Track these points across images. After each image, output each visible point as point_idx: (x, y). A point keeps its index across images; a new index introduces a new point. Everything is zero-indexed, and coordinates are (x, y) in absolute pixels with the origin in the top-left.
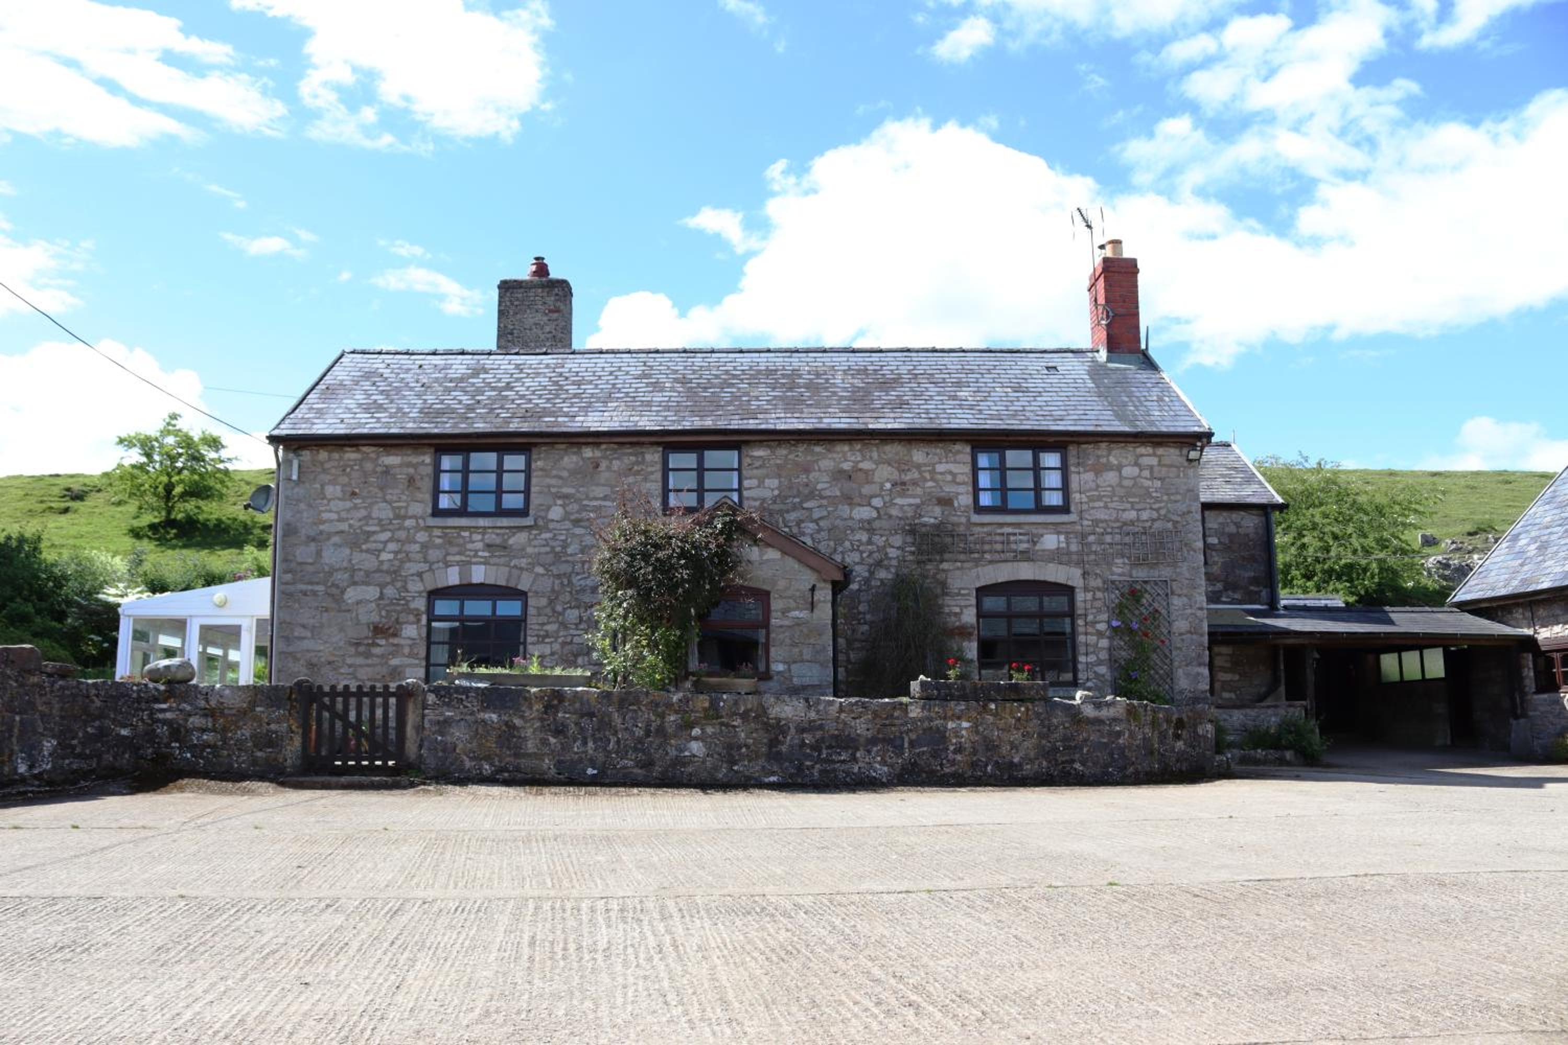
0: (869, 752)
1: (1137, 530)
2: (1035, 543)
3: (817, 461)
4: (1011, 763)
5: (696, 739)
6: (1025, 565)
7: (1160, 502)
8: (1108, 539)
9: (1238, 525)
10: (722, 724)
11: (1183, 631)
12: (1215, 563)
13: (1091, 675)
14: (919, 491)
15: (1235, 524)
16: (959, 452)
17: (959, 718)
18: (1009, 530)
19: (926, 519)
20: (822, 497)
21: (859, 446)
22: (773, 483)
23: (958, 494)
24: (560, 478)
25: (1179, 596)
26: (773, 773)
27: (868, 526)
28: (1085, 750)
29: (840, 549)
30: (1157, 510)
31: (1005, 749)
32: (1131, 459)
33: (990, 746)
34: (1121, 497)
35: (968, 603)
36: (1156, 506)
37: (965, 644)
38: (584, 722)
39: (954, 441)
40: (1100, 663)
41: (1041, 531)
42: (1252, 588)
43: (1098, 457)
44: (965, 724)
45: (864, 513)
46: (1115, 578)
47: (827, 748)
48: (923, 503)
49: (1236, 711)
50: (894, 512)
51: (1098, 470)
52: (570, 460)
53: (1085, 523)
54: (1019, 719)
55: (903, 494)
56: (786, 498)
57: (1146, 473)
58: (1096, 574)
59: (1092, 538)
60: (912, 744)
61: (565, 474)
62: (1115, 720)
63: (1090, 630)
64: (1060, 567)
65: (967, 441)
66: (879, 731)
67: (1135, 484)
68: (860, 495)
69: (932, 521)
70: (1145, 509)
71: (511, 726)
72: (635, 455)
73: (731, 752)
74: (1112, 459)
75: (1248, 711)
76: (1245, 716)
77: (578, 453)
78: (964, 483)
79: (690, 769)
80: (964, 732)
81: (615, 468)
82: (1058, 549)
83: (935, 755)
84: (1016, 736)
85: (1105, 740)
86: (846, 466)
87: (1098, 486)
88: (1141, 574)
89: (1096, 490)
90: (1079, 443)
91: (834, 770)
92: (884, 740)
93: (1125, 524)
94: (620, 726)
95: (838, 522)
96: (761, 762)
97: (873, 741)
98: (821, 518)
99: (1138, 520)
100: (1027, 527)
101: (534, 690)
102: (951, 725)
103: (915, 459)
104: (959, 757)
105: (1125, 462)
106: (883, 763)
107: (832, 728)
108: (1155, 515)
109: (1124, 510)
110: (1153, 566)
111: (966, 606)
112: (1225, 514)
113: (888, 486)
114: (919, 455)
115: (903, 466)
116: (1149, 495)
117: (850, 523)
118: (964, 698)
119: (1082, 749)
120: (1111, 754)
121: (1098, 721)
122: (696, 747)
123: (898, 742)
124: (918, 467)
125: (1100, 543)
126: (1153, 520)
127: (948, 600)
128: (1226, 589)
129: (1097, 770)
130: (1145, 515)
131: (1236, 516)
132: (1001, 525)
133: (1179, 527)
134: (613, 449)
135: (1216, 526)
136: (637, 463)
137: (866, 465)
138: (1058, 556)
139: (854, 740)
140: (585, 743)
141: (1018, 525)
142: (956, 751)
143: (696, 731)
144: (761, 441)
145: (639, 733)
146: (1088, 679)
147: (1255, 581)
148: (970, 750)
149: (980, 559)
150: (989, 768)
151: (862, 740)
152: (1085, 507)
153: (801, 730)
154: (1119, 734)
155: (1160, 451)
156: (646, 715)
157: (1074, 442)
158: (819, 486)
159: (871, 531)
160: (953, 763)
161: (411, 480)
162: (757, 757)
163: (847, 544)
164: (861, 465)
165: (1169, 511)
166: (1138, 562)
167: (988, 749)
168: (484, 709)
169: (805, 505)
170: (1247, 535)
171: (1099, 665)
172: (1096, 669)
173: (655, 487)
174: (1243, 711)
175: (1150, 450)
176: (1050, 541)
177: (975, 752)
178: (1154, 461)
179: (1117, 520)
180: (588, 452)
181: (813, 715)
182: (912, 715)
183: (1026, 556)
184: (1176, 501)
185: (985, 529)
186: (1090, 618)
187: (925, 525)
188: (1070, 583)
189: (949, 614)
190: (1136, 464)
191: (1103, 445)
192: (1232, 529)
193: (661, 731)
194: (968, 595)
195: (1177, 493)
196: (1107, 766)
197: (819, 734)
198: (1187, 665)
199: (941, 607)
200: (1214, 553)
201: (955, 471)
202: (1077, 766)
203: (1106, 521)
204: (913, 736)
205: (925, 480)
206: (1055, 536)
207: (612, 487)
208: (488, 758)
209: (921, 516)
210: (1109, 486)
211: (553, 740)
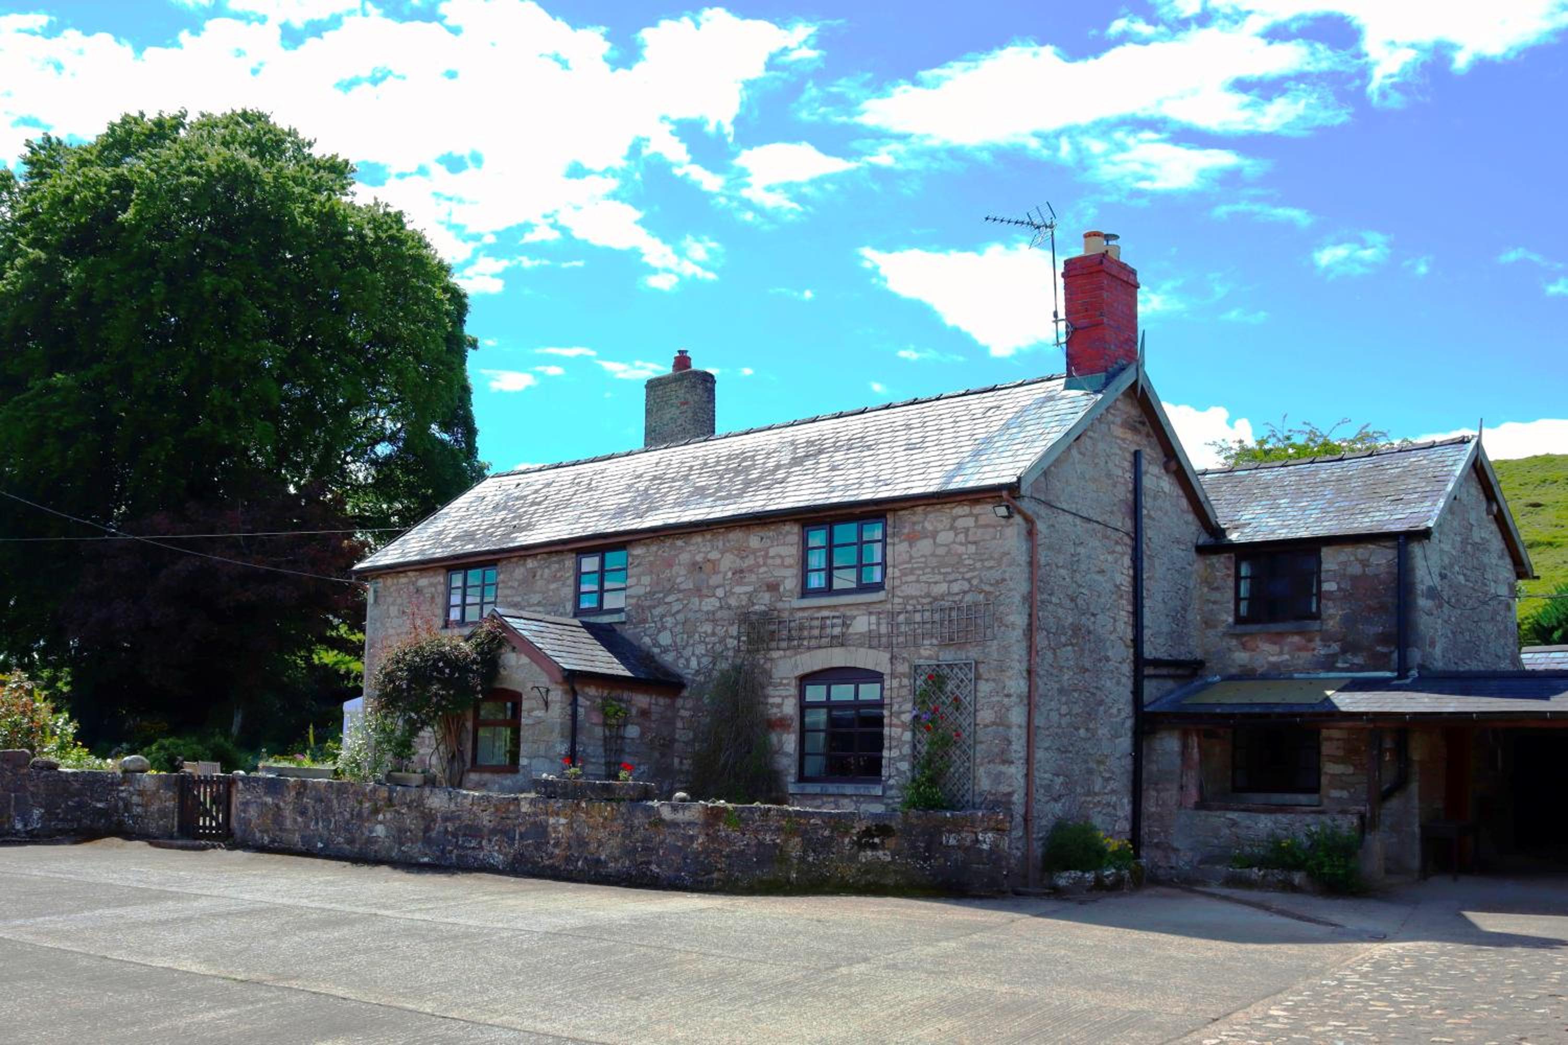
0: (490, 841)
1: (947, 604)
2: (848, 626)
3: (677, 556)
4: (598, 861)
5: (380, 823)
6: (837, 650)
7: (974, 569)
8: (918, 618)
9: (1365, 563)
10: (396, 811)
11: (987, 721)
12: (1331, 617)
13: (894, 773)
14: (753, 578)
15: (1361, 561)
16: (788, 533)
17: (558, 815)
18: (825, 613)
19: (757, 607)
20: (680, 591)
21: (708, 536)
22: (646, 580)
23: (785, 577)
24: (512, 587)
25: (987, 680)
26: (426, 855)
27: (711, 618)
28: (661, 852)
29: (691, 642)
30: (969, 581)
31: (593, 846)
32: (946, 522)
33: (582, 842)
34: (933, 568)
35: (787, 693)
36: (968, 576)
37: (785, 737)
38: (318, 806)
39: (784, 522)
40: (902, 758)
41: (855, 613)
42: (1378, 648)
43: (914, 523)
44: (563, 821)
45: (710, 604)
46: (922, 662)
47: (465, 835)
48: (755, 591)
49: (1263, 816)
50: (733, 602)
51: (912, 539)
52: (519, 572)
53: (897, 600)
54: (605, 819)
55: (740, 583)
56: (655, 593)
57: (961, 537)
58: (904, 658)
59: (901, 618)
60: (522, 836)
61: (516, 584)
62: (690, 824)
63: (895, 721)
64: (871, 651)
65: (796, 521)
66: (499, 823)
67: (948, 552)
68: (708, 587)
69: (763, 608)
70: (956, 580)
71: (277, 806)
72: (558, 562)
73: (399, 836)
74: (927, 524)
75: (1280, 817)
76: (1275, 823)
77: (524, 565)
78: (790, 566)
79: (376, 847)
80: (561, 828)
81: (545, 576)
82: (870, 631)
83: (538, 847)
84: (602, 834)
85: (680, 844)
86: (699, 558)
87: (911, 557)
88: (948, 656)
89: (909, 562)
90: (895, 510)
91: (466, 856)
92: (501, 831)
93: (935, 599)
94: (337, 810)
95: (690, 615)
96: (419, 845)
97: (493, 832)
98: (678, 612)
99: (949, 594)
100: (842, 609)
101: (292, 780)
102: (552, 821)
103: (751, 544)
104: (557, 851)
105: (940, 526)
106: (500, 851)
107: (467, 819)
108: (966, 586)
109: (936, 583)
110: (961, 646)
111: (787, 697)
112: (1348, 549)
113: (730, 574)
114: (754, 540)
115: (742, 552)
116: (960, 561)
117: (698, 615)
118: (565, 796)
119: (658, 852)
120: (685, 858)
121: (674, 824)
122: (380, 830)
123: (511, 835)
124: (754, 552)
125: (908, 622)
126: (965, 592)
127: (770, 691)
128: (1344, 651)
129: (671, 873)
130: (956, 588)
131: (1362, 551)
132: (820, 608)
133: (992, 598)
134: (544, 559)
135: (1334, 567)
136: (560, 570)
137: (714, 555)
138: (871, 640)
139: (480, 830)
140: (317, 823)
141: (834, 607)
142: (557, 845)
143: (381, 817)
144: (639, 540)
145: (347, 816)
146: (890, 777)
147: (1384, 639)
148: (564, 845)
149: (799, 646)
150: (580, 863)
151: (485, 830)
152: (897, 582)
153: (446, 819)
154: (692, 838)
155: (977, 509)
156: (352, 802)
157: (890, 510)
158: (678, 581)
159: (715, 621)
160: (551, 856)
161: (433, 598)
162: (417, 841)
163: (697, 636)
164: (710, 556)
165: (981, 581)
166: (949, 642)
167: (580, 846)
168: (266, 794)
169: (667, 600)
170: (1377, 576)
171: (901, 760)
172: (898, 764)
173: (568, 591)
174: (1273, 817)
175: (966, 509)
176: (861, 624)
177: (569, 847)
178: (970, 522)
179: (928, 595)
180: (530, 563)
181: (453, 807)
182: (523, 810)
183: (841, 641)
184: (991, 568)
185: (806, 614)
186: (895, 708)
187: (755, 613)
188: (878, 669)
189: (773, 705)
190: (952, 528)
191: (920, 509)
192: (1356, 569)
193: (360, 814)
194: (788, 684)
195: (991, 558)
196: (679, 870)
197: (457, 823)
198: (989, 762)
199: (766, 697)
200: (1330, 604)
201: (783, 554)
202: (654, 867)
203: (916, 597)
204: (523, 829)
205: (760, 566)
206: (865, 618)
207: (544, 593)
208: (266, 831)
209: (753, 604)
210: (922, 556)
211: (300, 819)
